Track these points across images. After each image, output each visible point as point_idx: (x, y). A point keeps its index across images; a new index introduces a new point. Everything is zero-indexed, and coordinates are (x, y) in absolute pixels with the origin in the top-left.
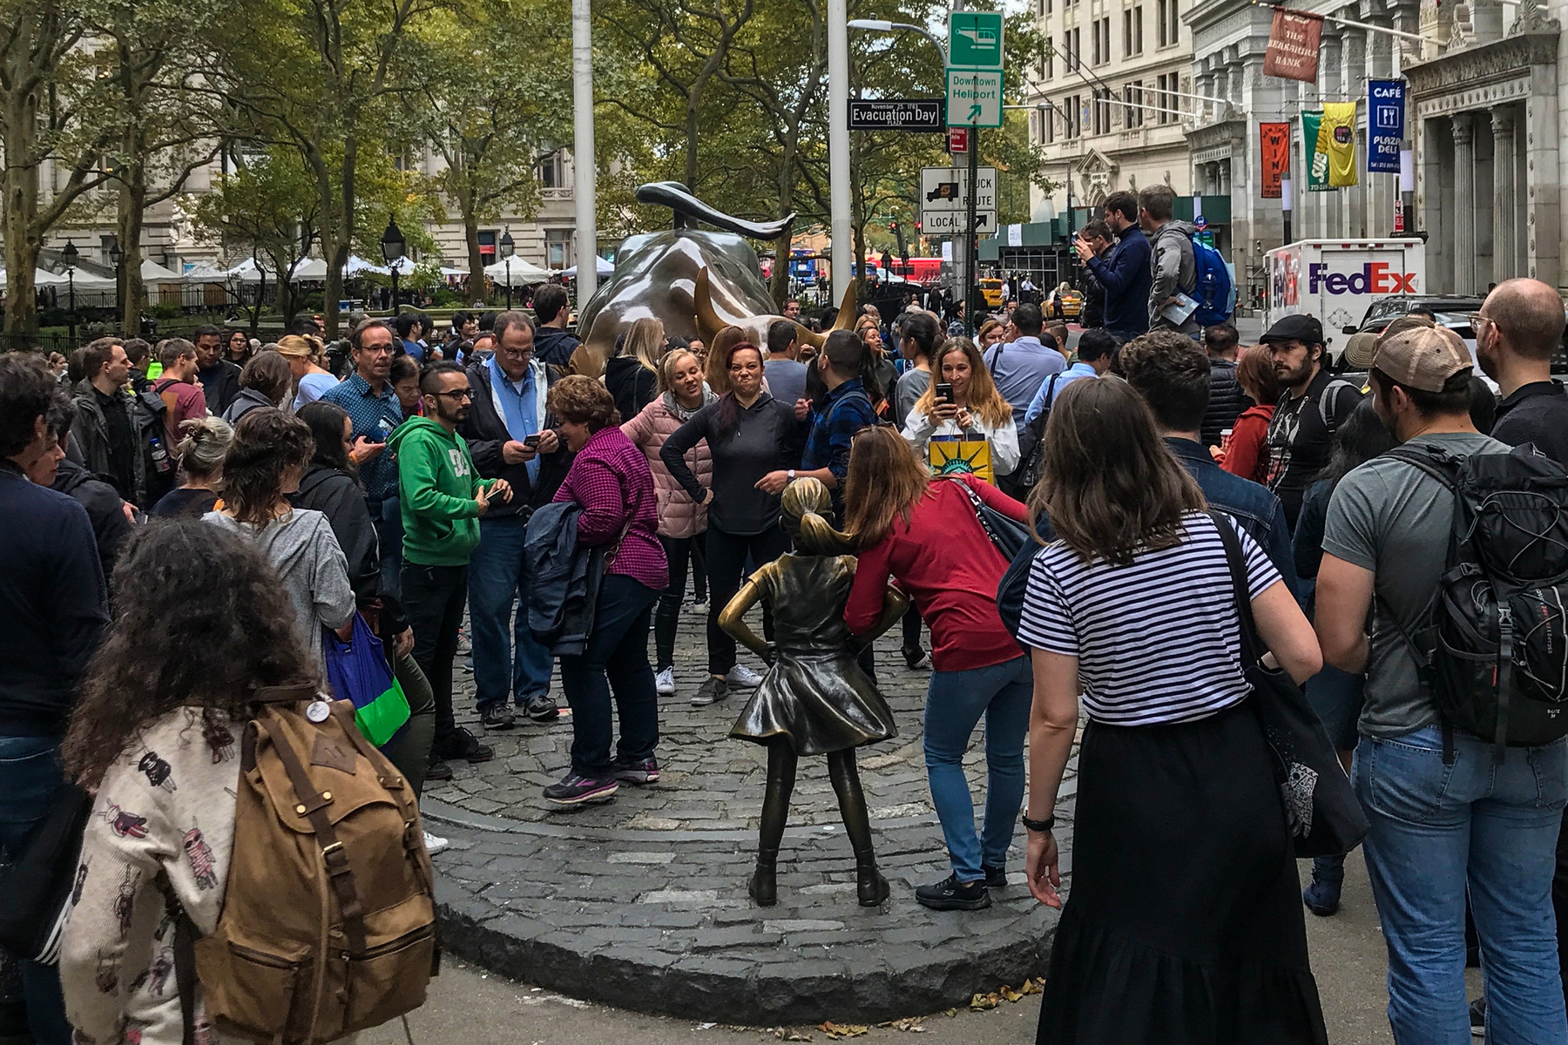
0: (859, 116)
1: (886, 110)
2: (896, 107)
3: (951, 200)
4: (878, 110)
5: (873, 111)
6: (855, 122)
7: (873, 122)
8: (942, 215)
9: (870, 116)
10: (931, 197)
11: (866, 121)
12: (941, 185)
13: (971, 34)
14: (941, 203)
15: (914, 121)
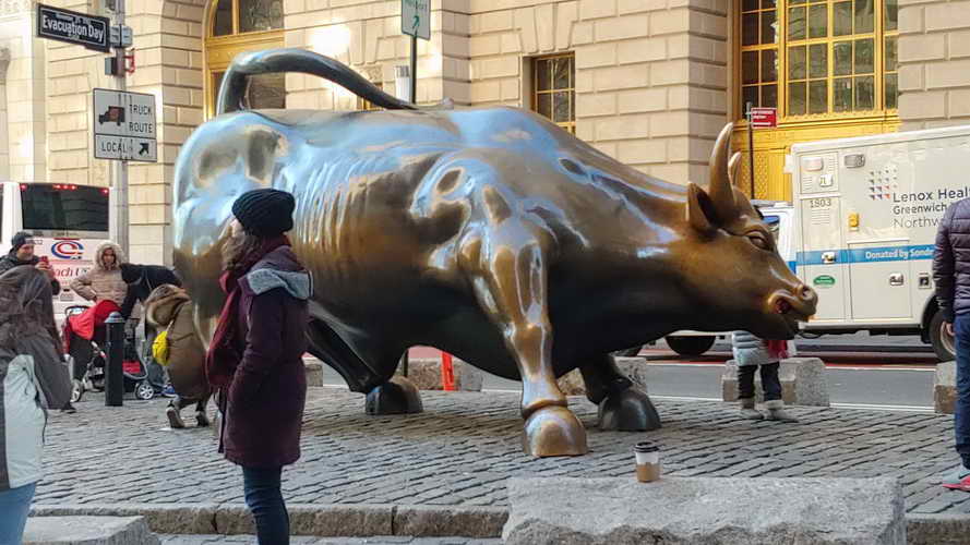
0: (47, 24)
1: (66, 21)
2: (74, 19)
3: (119, 124)
4: (62, 20)
5: (58, 20)
6: (44, 30)
7: (57, 32)
8: (113, 139)
9: (55, 25)
10: (103, 119)
11: (52, 31)
12: (110, 108)
14: (110, 126)
15: (87, 38)
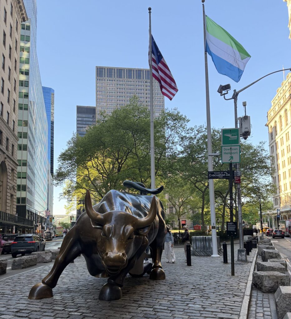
1: (218, 174)
13: (229, 135)
